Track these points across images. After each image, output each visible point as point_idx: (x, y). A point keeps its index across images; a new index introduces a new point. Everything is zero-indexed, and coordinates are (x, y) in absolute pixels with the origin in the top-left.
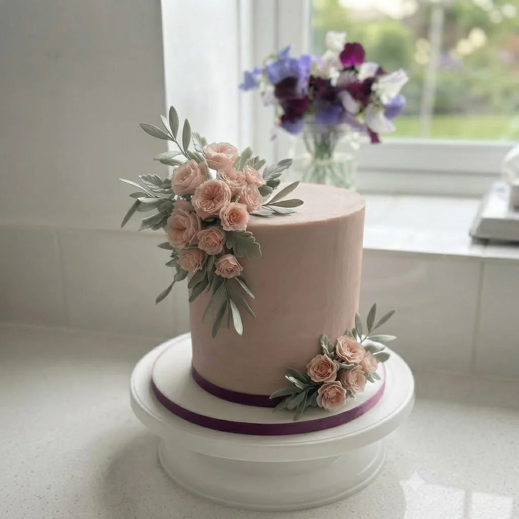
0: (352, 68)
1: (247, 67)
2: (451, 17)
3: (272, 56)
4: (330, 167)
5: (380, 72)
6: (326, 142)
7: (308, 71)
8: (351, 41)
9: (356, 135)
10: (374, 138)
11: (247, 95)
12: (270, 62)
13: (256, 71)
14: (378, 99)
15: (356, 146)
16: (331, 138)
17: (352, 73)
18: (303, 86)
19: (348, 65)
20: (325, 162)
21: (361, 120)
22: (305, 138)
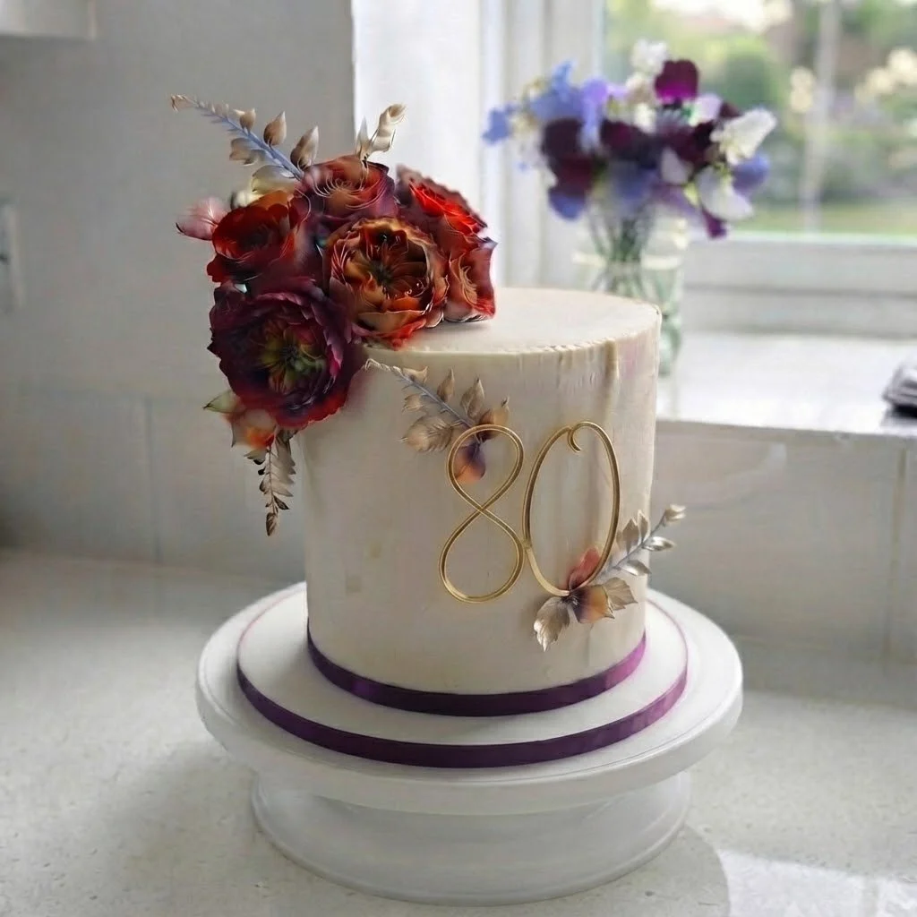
0: (677, 105)
1: (495, 101)
2: (854, 26)
3: (537, 84)
4: (638, 279)
5: (727, 112)
6: (631, 234)
7: (599, 109)
8: (676, 57)
9: (682, 223)
10: (716, 227)
11: (494, 152)
12: (533, 93)
13: (510, 110)
14: (723, 159)
15: (681, 241)
16: (640, 230)
17: (677, 113)
18: (591, 135)
19: (669, 100)
20: (628, 270)
21: (691, 195)
22: (593, 228)
